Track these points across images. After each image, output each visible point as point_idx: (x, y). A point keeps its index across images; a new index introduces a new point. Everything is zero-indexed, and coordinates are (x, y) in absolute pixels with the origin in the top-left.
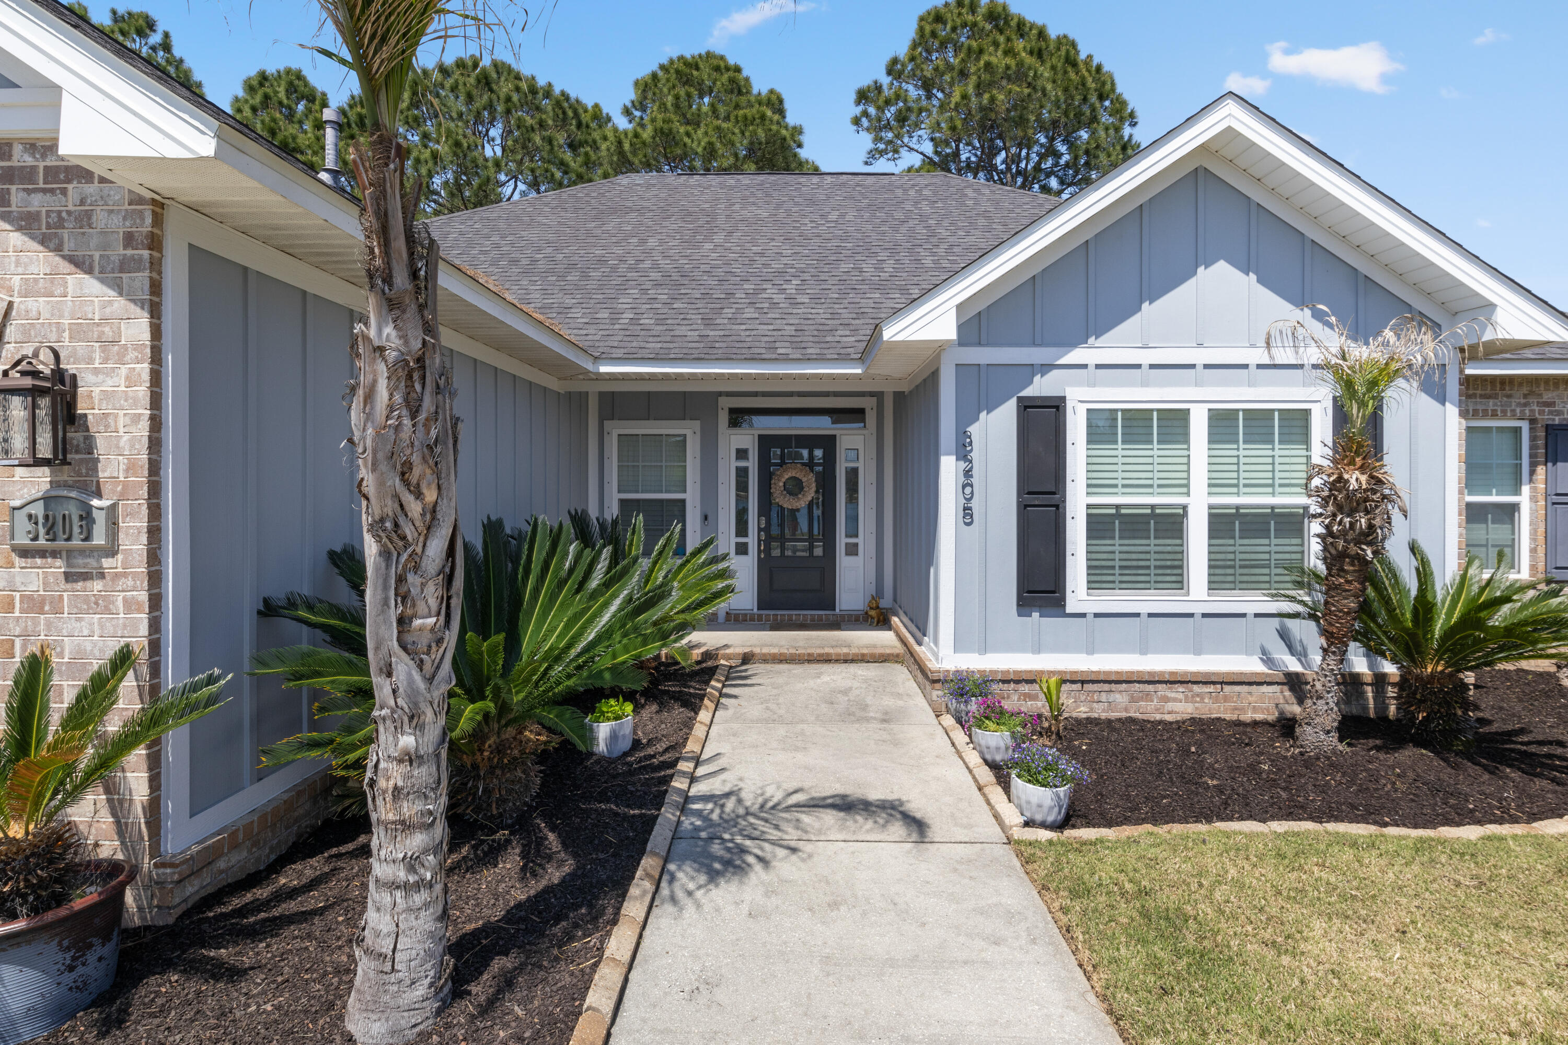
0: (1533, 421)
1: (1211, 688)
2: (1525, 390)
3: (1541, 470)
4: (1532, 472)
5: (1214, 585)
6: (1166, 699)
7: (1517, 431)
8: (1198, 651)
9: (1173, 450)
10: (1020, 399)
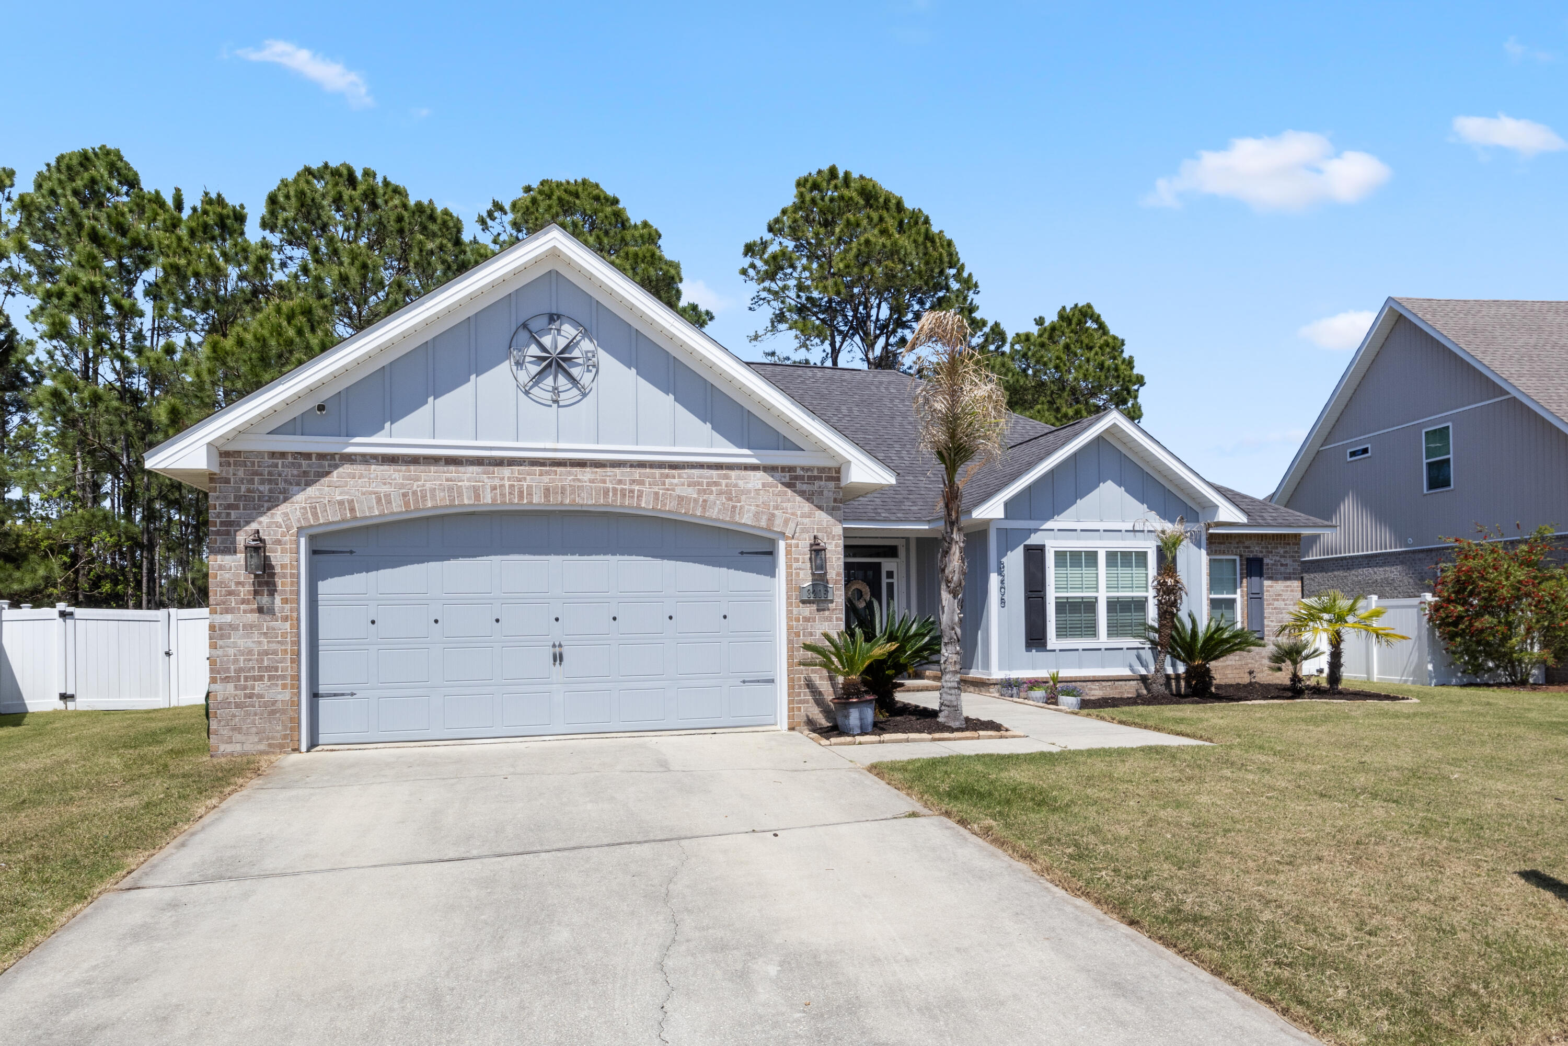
0: (1241, 556)
1: (1109, 683)
2: (1237, 540)
3: (1245, 581)
4: (1241, 582)
5: (1110, 635)
6: (1091, 689)
7: (1235, 560)
8: (1103, 667)
9: (1091, 570)
10: (1025, 546)
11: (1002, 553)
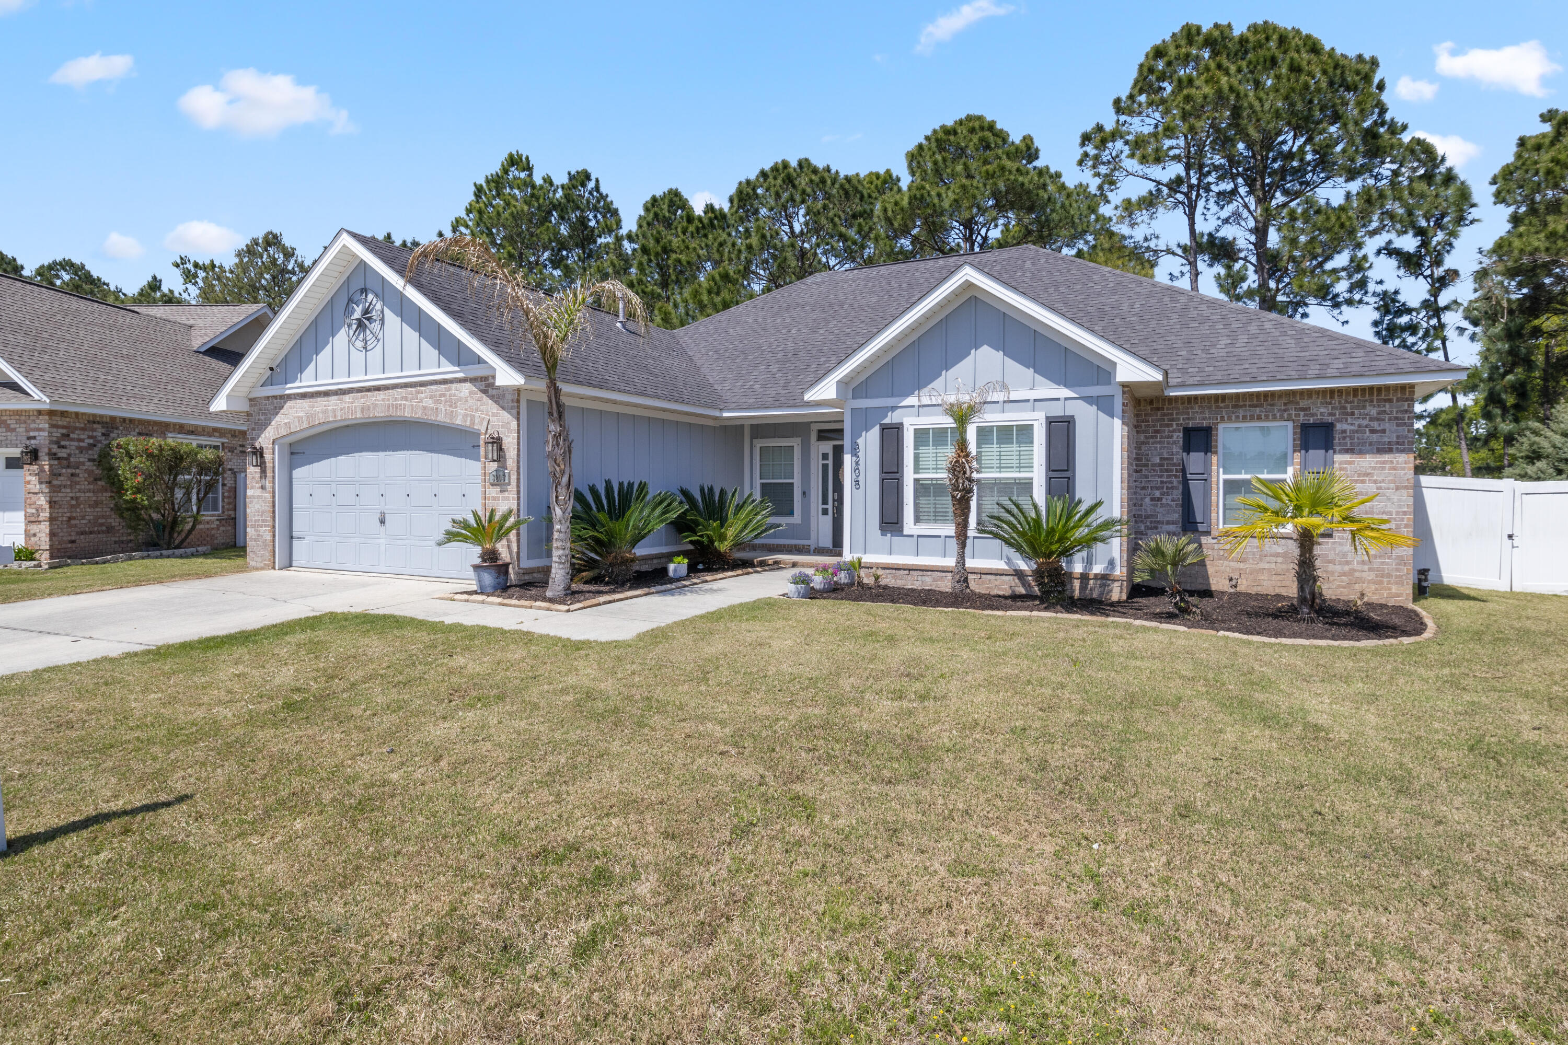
8: (972, 557)
10: (881, 426)
11: (856, 435)
